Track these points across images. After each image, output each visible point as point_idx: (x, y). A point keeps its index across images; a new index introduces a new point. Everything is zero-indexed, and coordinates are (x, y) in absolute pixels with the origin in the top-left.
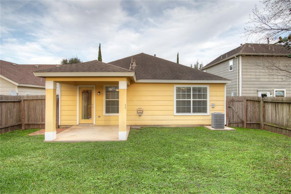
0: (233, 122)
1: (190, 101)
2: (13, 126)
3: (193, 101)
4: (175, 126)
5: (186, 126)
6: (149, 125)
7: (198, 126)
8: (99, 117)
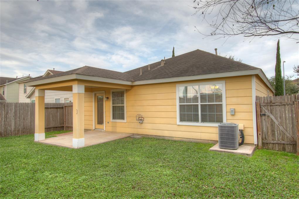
0: (273, 140)
1: (198, 105)
2: (57, 127)
3: (201, 105)
4: (179, 138)
5: (193, 140)
6: (150, 135)
7: (210, 141)
8: (108, 123)
